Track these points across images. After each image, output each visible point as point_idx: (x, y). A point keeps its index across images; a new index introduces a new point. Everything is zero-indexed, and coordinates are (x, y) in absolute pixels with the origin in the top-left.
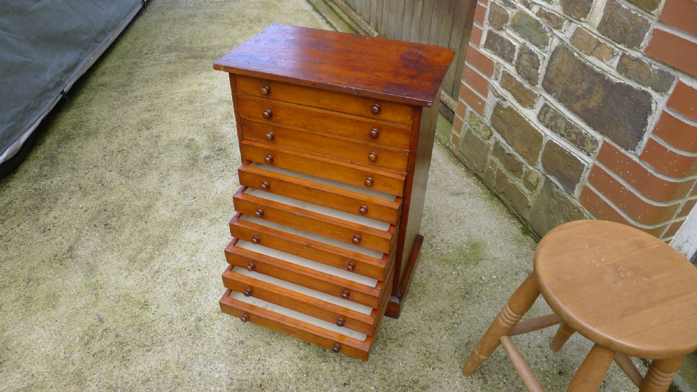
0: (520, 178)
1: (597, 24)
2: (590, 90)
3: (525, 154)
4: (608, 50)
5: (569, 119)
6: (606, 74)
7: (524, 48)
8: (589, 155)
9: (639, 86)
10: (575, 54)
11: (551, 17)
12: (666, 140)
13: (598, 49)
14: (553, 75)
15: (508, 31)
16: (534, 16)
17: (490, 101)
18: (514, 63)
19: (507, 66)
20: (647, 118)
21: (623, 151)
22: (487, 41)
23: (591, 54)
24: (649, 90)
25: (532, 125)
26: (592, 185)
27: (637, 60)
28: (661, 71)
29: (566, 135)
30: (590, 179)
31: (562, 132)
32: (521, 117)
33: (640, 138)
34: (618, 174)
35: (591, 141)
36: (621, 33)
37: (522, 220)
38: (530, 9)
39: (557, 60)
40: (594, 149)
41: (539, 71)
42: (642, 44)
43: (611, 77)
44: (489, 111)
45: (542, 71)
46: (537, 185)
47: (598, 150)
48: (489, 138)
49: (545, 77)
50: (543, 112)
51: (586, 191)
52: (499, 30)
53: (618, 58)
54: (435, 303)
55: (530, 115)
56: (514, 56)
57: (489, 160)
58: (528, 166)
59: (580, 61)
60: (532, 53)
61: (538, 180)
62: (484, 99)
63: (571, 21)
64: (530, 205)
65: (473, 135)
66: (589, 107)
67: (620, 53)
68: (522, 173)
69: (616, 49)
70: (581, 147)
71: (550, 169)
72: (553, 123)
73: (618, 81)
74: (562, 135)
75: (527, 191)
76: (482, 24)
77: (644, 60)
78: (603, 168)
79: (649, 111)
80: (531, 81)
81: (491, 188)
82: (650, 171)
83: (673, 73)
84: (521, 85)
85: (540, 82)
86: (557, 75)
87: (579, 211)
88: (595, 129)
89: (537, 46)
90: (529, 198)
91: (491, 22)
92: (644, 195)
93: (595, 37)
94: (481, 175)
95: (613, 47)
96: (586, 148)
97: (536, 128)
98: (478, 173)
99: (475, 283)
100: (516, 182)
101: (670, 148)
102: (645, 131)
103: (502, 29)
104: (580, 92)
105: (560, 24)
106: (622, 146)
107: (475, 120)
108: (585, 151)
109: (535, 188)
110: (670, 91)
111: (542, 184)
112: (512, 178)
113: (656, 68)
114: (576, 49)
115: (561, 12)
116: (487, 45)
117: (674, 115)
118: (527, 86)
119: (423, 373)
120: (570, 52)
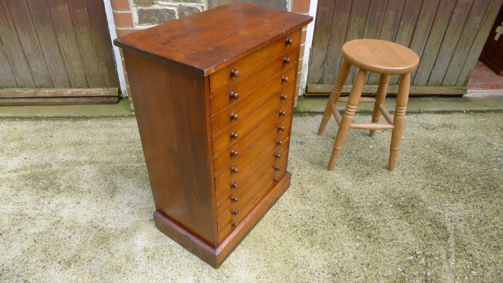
7: (181, 9)
12: (300, 12)
15: (161, 2)
22: (140, 19)
39: (215, 3)
52: (150, 6)
56: (175, 17)
60: (191, 8)
76: (129, 9)
79: (285, 3)
89: (192, 2)
91: (137, 3)
103: (153, 4)
116: (141, 21)
119: (329, 186)
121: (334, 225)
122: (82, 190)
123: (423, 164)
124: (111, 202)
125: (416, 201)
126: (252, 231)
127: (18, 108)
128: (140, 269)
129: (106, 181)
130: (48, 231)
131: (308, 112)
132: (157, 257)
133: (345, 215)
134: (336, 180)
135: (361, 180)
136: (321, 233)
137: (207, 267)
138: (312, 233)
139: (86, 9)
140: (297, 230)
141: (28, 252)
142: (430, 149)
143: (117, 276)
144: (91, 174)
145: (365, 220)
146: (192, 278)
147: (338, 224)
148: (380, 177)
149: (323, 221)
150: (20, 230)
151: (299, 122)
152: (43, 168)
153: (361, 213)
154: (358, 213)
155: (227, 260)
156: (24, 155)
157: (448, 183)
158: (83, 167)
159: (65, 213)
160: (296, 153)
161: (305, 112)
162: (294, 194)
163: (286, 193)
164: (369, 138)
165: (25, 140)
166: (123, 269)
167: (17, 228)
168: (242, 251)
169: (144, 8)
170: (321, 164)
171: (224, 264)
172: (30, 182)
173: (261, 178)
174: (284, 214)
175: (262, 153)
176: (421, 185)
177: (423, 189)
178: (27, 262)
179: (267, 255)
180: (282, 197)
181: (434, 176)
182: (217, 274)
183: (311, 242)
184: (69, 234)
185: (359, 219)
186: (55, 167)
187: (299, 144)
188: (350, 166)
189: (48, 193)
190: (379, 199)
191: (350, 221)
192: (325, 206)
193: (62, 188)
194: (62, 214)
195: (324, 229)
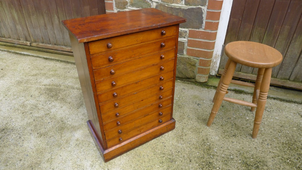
6: (181, 7)
8: (185, 38)
9: (195, 7)
10: (166, 5)
12: (212, 20)
13: (175, 0)
15: (129, 8)
20: (202, 15)
21: (197, 30)
23: (173, 3)
24: (200, 6)
26: (190, 47)
30: (189, 45)
33: (202, 23)
34: (199, 38)
35: (184, 32)
40: (186, 35)
43: (184, 8)
47: (188, 35)
51: (188, 50)
52: (123, 9)
53: (184, 0)
59: (169, 7)
70: (181, 36)
73: (188, 8)
76: (112, 10)
78: (192, 39)
79: (202, 13)
82: (209, 31)
87: (189, 58)
88: (184, 28)
91: (117, 7)
92: (210, 40)
96: (183, 36)
101: (214, 21)
102: (203, 20)
103: (125, 8)
106: (197, 29)
108: (183, 37)
110: (207, 4)
114: (165, 3)
117: (211, 11)
119: (201, 136)
120: (163, 5)
121: (190, 161)
122: (67, 101)
123: (283, 140)
124: (76, 111)
125: (262, 164)
126: (137, 149)
127: (62, 56)
128: (70, 148)
129: (80, 100)
130: (42, 118)
131: (214, 87)
132: (80, 146)
133: (202, 157)
134: (209, 133)
135: (226, 138)
136: (178, 163)
137: (102, 160)
138: (172, 161)
139: (97, 9)
140: (164, 156)
141: (29, 124)
142: (296, 131)
143: (57, 148)
144: (75, 95)
145: (214, 165)
146: (90, 163)
147: (193, 161)
148: (242, 140)
149: (184, 157)
150: (31, 113)
151: (204, 91)
152: (57, 87)
153: (214, 160)
154: (211, 159)
155: (114, 160)
156: (53, 79)
157: (297, 159)
158: (74, 90)
159: (53, 110)
160: (191, 109)
161: (211, 86)
162: (175, 134)
163: (170, 132)
164: (249, 112)
165: (57, 72)
166: (62, 146)
167: (31, 112)
168: (125, 158)
169: (121, 10)
170: (204, 120)
171: (110, 161)
172: (48, 92)
173: (145, 116)
174: (161, 144)
175: (144, 101)
176: (273, 155)
177: (273, 158)
178: (26, 129)
179: (137, 165)
180: (166, 134)
181: (288, 151)
182: (104, 165)
183: (169, 166)
184: (49, 121)
185: (210, 163)
186: (62, 87)
187: (196, 105)
188: (224, 127)
189: (52, 99)
190: (233, 155)
191: (202, 162)
192: (192, 147)
193: (59, 98)
194: (52, 111)
195: (182, 161)
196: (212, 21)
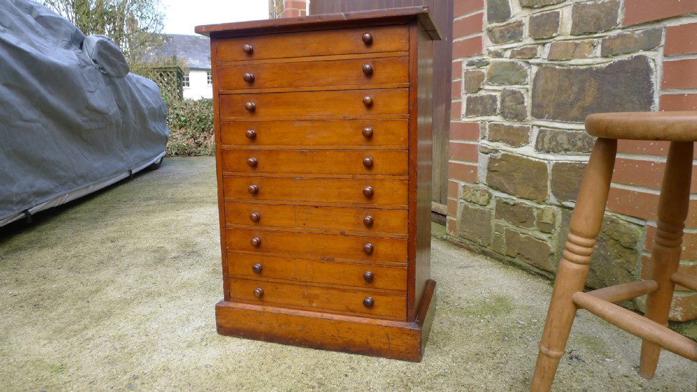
0: (533, 225)
1: (569, 31)
2: (582, 90)
3: (531, 195)
4: (587, 46)
5: (569, 129)
6: (592, 66)
7: (505, 94)
9: (629, 56)
10: (557, 67)
11: (524, 51)
13: (578, 50)
14: (540, 98)
15: (487, 87)
16: (508, 60)
17: (483, 162)
18: (498, 111)
19: (492, 118)
20: (650, 78)
22: (467, 110)
23: (573, 57)
24: (641, 53)
25: (531, 158)
26: (618, 183)
27: (619, 36)
28: (646, 33)
29: (570, 147)
31: (566, 147)
32: (518, 157)
33: (650, 101)
34: (641, 153)
36: (595, 23)
37: (547, 275)
38: (502, 57)
39: (541, 82)
41: (526, 104)
42: (619, 20)
43: (599, 66)
44: (482, 175)
45: (528, 102)
46: (554, 222)
48: (488, 203)
49: (533, 105)
50: (540, 140)
52: (476, 92)
53: (600, 46)
54: (467, 347)
55: (528, 151)
56: (496, 105)
57: (493, 228)
58: (539, 206)
59: (563, 70)
60: (514, 93)
61: (554, 215)
62: (475, 165)
63: (544, 44)
64: (552, 250)
65: (471, 209)
66: (587, 105)
67: (600, 40)
68: (534, 219)
69: (596, 39)
71: (564, 194)
72: (554, 143)
73: (607, 64)
74: (566, 150)
75: (544, 236)
76: (460, 97)
77: (625, 33)
79: (648, 71)
80: (519, 117)
81: (502, 257)
83: (657, 26)
84: (510, 127)
85: (529, 114)
86: (544, 97)
87: (612, 221)
89: (517, 83)
90: (549, 244)
91: (468, 90)
93: (571, 41)
94: (488, 249)
95: (591, 40)
97: (537, 160)
98: (484, 249)
99: (513, 327)
100: (530, 233)
101: (686, 92)
102: (653, 92)
103: (480, 89)
104: (572, 98)
105: (534, 52)
107: (470, 191)
109: (553, 225)
110: (663, 42)
111: (559, 218)
112: (524, 231)
113: (640, 31)
114: (555, 63)
115: (533, 42)
116: (468, 112)
117: (677, 60)
118: (517, 125)
120: (551, 68)
126: (292, 348)
155: (234, 339)
162: (405, 373)
163: (399, 363)
168: (252, 347)
169: (472, 96)
171: (227, 338)
173: (323, 260)
174: (346, 369)
175: (321, 210)
182: (210, 337)
196: (682, 92)
